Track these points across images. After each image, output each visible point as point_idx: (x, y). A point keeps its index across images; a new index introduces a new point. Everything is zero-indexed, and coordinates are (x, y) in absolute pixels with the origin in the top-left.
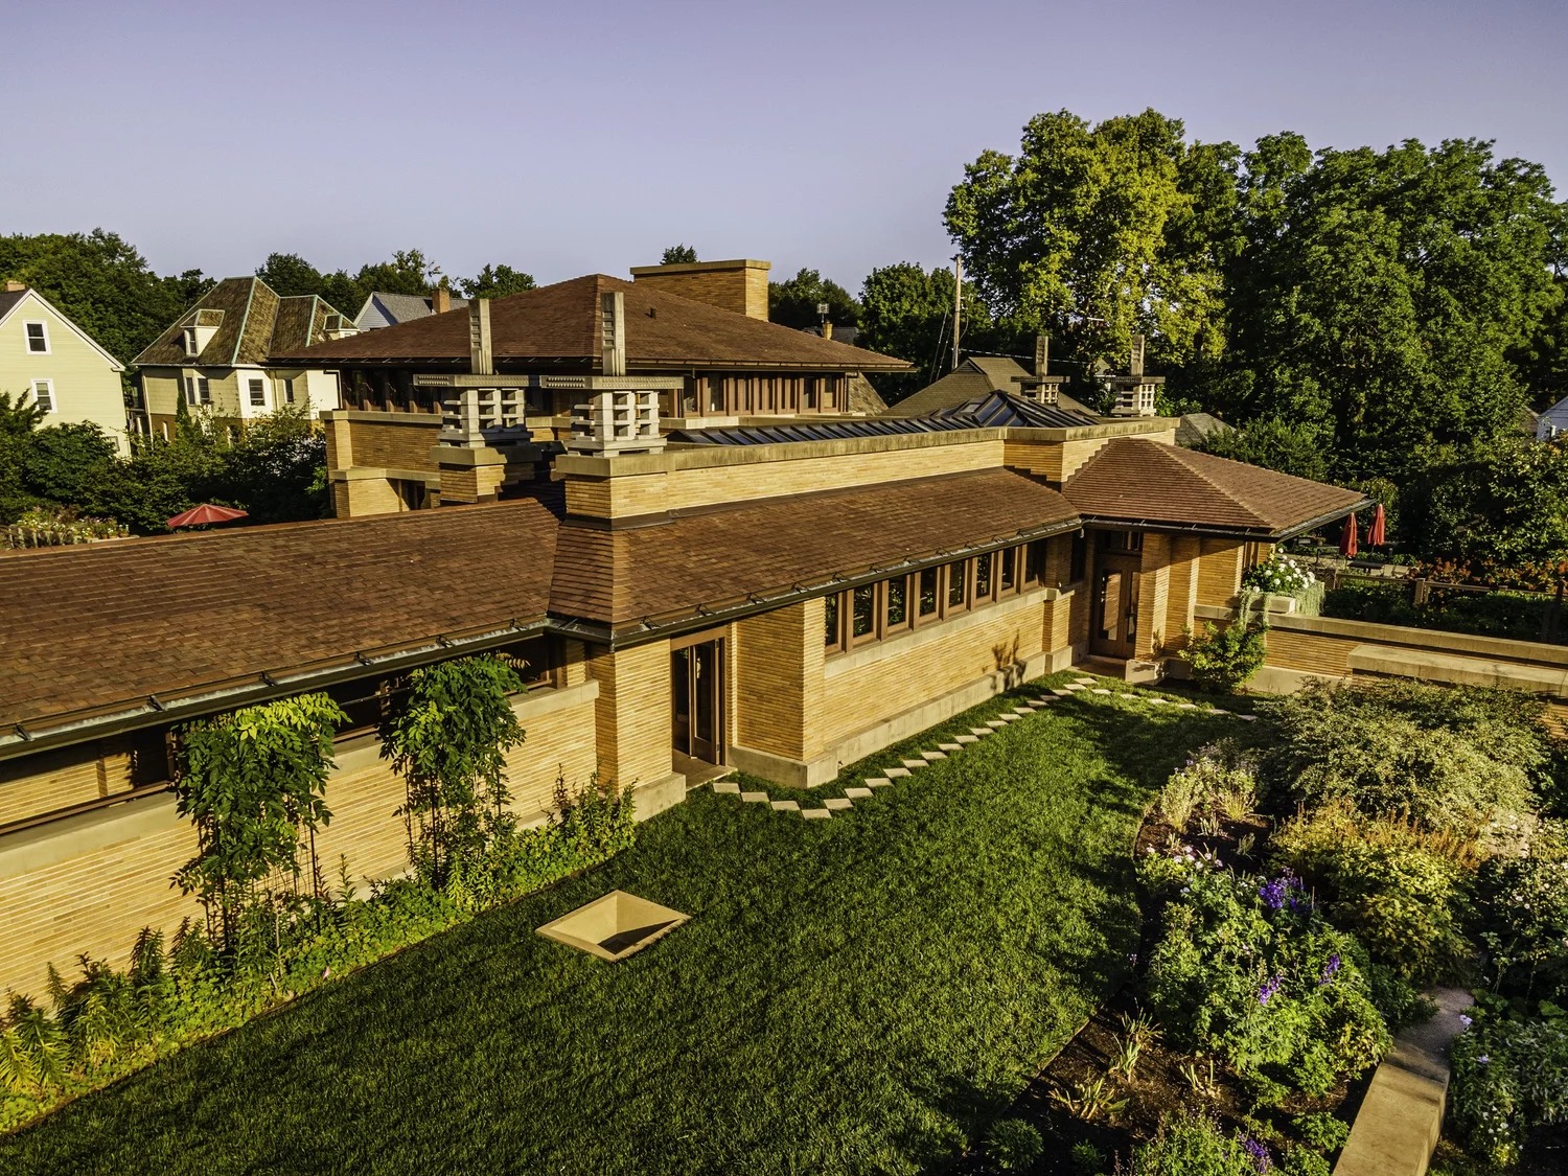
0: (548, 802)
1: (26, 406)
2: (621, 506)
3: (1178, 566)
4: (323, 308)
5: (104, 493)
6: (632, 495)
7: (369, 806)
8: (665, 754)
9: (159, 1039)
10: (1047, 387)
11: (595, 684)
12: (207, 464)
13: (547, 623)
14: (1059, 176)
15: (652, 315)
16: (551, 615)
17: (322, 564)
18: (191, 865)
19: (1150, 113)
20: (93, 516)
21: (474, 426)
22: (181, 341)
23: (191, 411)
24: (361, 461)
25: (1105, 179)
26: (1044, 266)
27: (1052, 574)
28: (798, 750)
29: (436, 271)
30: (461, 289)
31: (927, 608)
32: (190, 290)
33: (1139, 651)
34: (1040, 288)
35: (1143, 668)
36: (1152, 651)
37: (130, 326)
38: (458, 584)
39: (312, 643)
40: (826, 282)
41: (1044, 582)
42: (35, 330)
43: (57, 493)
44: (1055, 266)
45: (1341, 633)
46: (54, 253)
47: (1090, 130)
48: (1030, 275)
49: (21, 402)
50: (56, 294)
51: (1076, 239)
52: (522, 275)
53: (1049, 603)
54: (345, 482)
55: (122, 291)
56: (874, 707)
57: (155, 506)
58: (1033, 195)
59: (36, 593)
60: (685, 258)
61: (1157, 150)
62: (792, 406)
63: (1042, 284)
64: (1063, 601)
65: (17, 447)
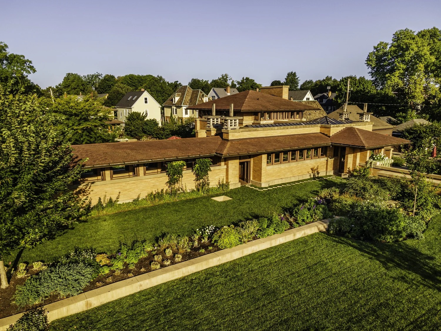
0: (217, 184)
1: (144, 115)
2: (231, 137)
3: (355, 154)
4: (201, 92)
5: (156, 133)
6: (233, 136)
7: (190, 179)
8: (237, 179)
9: (163, 201)
10: (345, 115)
11: (226, 166)
12: (175, 128)
13: (215, 154)
14: (402, 49)
15: (258, 99)
16: (216, 153)
17: (186, 144)
18: (167, 182)
19: (434, 28)
20: (154, 138)
21: (211, 124)
22: (172, 100)
23: (173, 116)
24: (201, 128)
25: (416, 49)
26: (394, 75)
27: (328, 155)
28: (261, 181)
29: (231, 79)
30: (236, 84)
31: (292, 159)
32: (175, 86)
33: (345, 171)
34: (392, 81)
35: (345, 175)
36: (347, 171)
37: (163, 96)
38: (204, 148)
39: (183, 154)
40: (334, 79)
41: (326, 156)
42: (146, 99)
43: (148, 133)
44: (397, 75)
45: (387, 169)
46: (150, 81)
47: (415, 34)
48: (389, 78)
49: (143, 114)
50: (149, 90)
51: (405, 67)
52: (252, 80)
53: (327, 160)
54: (198, 132)
55: (162, 89)
56: (279, 176)
57: (165, 136)
58: (393, 54)
59: (153, 145)
60: (293, 75)
61: (435, 39)
62: (288, 118)
63: (392, 80)
64: (331, 161)
65: (142, 123)
